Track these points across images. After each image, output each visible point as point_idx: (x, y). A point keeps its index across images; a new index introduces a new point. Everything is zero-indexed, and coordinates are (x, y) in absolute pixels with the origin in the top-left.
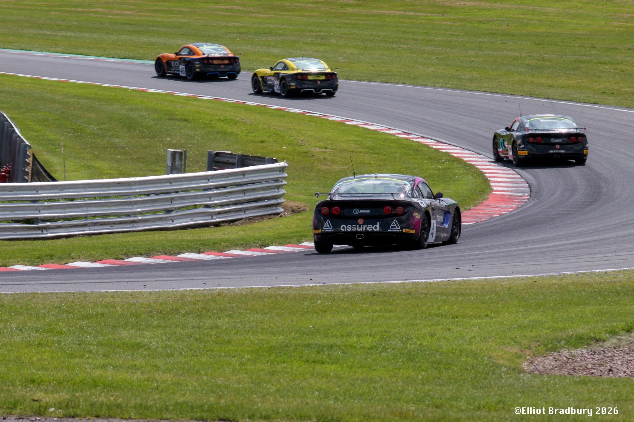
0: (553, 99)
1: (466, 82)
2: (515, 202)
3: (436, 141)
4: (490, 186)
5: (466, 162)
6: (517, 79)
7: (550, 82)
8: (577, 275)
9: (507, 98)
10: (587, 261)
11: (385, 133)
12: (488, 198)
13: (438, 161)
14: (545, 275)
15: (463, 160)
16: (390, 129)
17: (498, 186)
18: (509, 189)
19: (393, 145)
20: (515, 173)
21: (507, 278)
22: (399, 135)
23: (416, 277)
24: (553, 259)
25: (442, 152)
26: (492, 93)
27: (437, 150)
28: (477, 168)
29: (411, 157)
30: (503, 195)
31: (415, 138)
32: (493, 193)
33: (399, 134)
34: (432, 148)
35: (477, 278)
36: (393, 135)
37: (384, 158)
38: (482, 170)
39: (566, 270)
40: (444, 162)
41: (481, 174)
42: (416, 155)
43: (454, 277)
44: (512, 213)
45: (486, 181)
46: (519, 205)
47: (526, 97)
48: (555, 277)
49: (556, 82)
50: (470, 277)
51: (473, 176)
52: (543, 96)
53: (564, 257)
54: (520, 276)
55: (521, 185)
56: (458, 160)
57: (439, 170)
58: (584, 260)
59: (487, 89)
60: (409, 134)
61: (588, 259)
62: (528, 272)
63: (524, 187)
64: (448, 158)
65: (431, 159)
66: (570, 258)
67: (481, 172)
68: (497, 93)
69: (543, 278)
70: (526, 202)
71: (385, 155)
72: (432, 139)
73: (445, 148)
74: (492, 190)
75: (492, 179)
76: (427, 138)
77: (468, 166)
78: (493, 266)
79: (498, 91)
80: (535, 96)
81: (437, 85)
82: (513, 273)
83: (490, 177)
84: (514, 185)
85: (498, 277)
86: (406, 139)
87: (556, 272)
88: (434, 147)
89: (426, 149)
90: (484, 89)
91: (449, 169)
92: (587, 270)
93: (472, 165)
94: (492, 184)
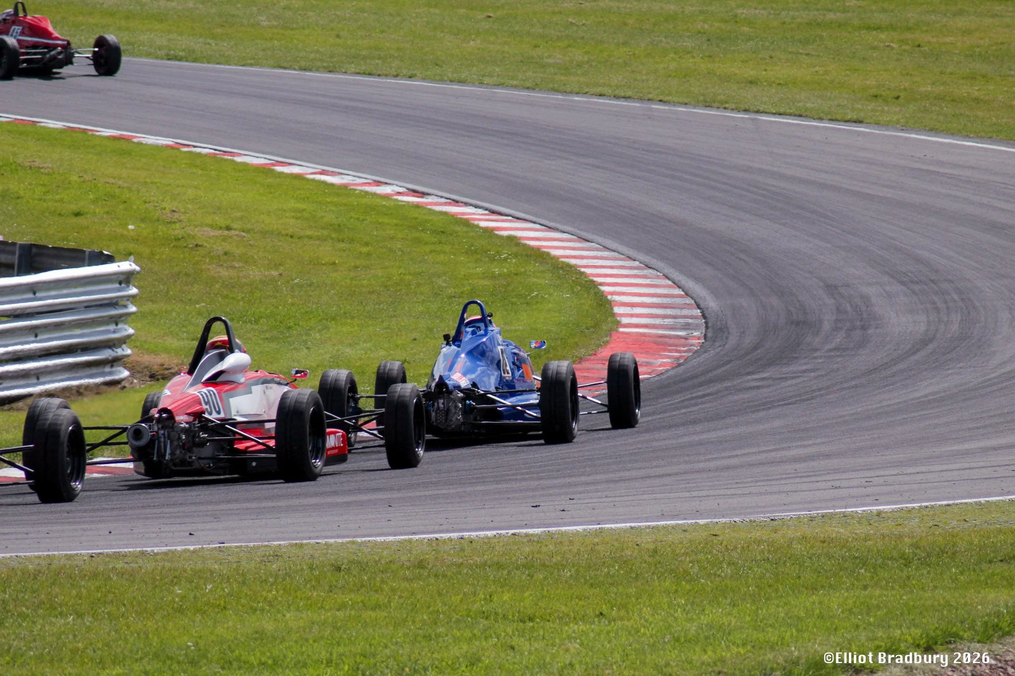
0: (758, 112)
1: (556, 74)
2: (670, 351)
3: (486, 209)
4: (614, 315)
5: (556, 258)
6: (673, 65)
7: (750, 72)
8: (812, 519)
9: (651, 110)
10: (836, 488)
11: (367, 193)
12: (607, 342)
13: (492, 259)
14: (736, 519)
15: (548, 254)
16: (378, 183)
17: (632, 316)
18: (658, 321)
19: (386, 220)
20: (670, 283)
21: (649, 527)
22: (400, 198)
23: (437, 528)
24: (757, 481)
25: (502, 237)
26: (617, 97)
27: (489, 231)
28: (583, 273)
29: (427, 248)
30: (643, 335)
31: (436, 203)
32: (621, 330)
33: (399, 193)
34: (477, 226)
35: (580, 528)
36: (387, 197)
37: (365, 250)
38: (595, 279)
39: (785, 507)
40: (506, 259)
41: (591, 286)
42: (440, 242)
43: (526, 526)
44: (664, 377)
45: (603, 304)
46: (678, 358)
47: (695, 107)
48: (762, 526)
49: (764, 72)
50: (565, 525)
51: (573, 292)
52: (733, 106)
53: (781, 479)
54: (680, 522)
55: (685, 312)
56: (539, 255)
57: (493, 277)
58: (829, 484)
59: (606, 90)
60: (423, 194)
61: (837, 484)
62: (698, 514)
63: (692, 317)
64: (515, 249)
65: (476, 251)
66: (797, 480)
67: (593, 281)
68: (626, 98)
69: (733, 526)
70: (696, 352)
71: (367, 244)
72: (476, 207)
73: (506, 227)
74: (619, 324)
75: (617, 298)
76: (466, 204)
77: (562, 268)
78: (617, 499)
79: (629, 93)
80: (716, 104)
81: (486, 80)
82: (663, 517)
83: (612, 294)
84: (669, 312)
85: (628, 525)
86: (417, 206)
87: (762, 512)
88: (483, 224)
89: (465, 229)
90: (599, 90)
91: (516, 274)
92: (834, 507)
93: (568, 265)
94: (617, 310)
